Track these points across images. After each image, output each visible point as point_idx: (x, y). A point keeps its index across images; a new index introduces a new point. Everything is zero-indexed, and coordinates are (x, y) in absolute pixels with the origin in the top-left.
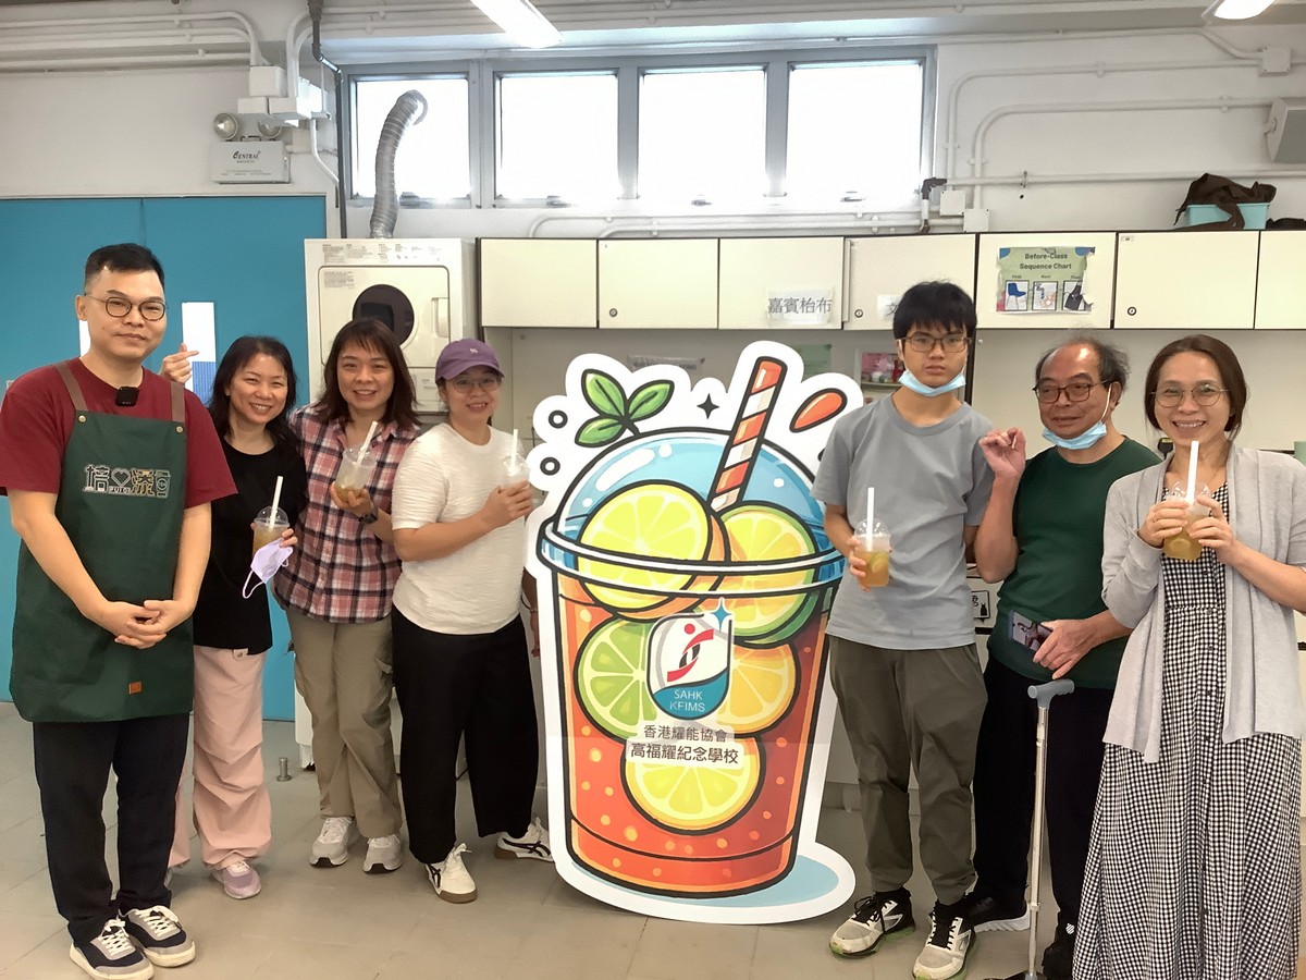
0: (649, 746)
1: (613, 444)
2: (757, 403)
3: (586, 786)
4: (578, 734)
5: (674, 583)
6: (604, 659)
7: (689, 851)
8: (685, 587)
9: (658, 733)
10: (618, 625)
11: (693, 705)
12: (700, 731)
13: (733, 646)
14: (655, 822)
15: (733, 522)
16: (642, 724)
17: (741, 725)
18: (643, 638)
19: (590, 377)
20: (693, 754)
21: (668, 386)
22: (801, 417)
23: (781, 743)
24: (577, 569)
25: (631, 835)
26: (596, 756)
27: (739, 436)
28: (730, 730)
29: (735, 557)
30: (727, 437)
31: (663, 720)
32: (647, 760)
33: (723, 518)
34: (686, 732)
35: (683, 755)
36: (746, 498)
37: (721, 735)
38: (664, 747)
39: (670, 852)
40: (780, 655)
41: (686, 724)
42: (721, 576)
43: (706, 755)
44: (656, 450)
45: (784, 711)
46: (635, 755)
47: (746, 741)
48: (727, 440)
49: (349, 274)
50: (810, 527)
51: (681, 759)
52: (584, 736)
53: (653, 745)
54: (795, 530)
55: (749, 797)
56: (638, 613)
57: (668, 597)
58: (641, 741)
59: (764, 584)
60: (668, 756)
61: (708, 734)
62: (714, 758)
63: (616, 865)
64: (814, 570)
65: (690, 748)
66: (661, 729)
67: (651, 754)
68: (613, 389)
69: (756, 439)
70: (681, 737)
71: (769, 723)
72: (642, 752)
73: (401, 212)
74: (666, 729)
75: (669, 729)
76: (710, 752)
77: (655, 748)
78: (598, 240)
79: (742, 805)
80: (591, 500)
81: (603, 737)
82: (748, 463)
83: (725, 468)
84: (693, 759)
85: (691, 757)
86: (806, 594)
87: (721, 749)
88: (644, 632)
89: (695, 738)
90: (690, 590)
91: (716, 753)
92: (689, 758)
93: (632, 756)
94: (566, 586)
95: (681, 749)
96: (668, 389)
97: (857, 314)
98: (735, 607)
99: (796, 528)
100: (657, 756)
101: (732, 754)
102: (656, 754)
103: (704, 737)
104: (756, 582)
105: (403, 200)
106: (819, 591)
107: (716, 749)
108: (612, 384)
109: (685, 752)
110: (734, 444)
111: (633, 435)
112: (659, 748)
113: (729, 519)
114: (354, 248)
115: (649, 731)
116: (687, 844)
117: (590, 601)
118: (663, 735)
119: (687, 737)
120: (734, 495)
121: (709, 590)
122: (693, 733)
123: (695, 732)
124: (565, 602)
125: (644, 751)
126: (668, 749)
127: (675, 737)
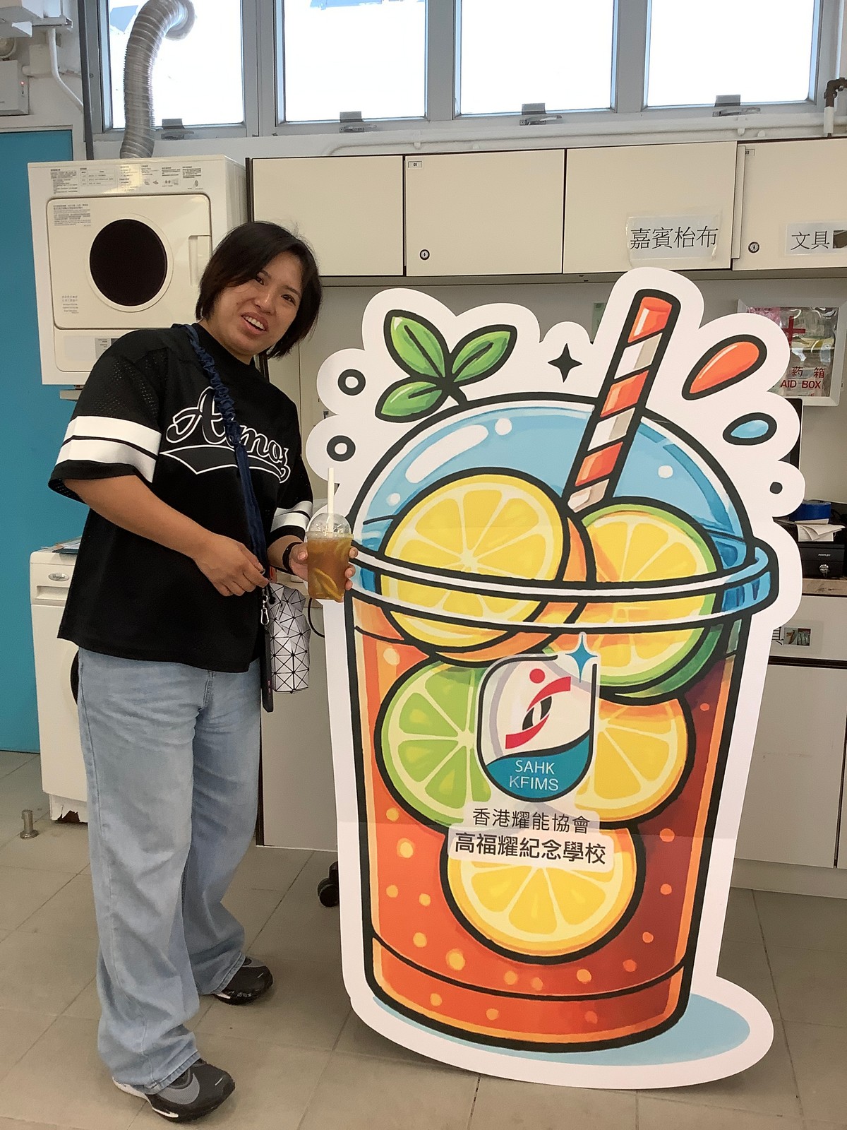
0: (480, 837)
1: (430, 417)
2: (633, 359)
3: (392, 891)
4: (381, 818)
5: (516, 612)
6: (417, 716)
7: (537, 986)
8: (532, 618)
9: (492, 820)
10: (437, 670)
11: (541, 783)
12: (551, 818)
13: (598, 700)
14: (490, 944)
15: (597, 526)
16: (470, 806)
17: (608, 811)
18: (471, 689)
19: (397, 322)
20: (543, 850)
21: (507, 334)
22: (700, 376)
23: (667, 836)
24: (379, 591)
25: (456, 961)
26: (406, 849)
27: (609, 406)
28: (595, 818)
29: (601, 576)
30: (591, 408)
31: (501, 802)
32: (478, 856)
33: (585, 521)
34: (531, 819)
35: (527, 851)
36: (618, 493)
37: (582, 824)
38: (501, 839)
39: (510, 987)
40: (665, 712)
41: (532, 808)
42: (582, 602)
43: (561, 851)
44: (490, 426)
45: (671, 792)
46: (461, 849)
47: (616, 833)
48: (591, 411)
49: (84, 208)
50: (710, 534)
51: (524, 856)
52: (389, 821)
53: (485, 835)
54: (689, 538)
55: (622, 911)
56: (465, 654)
57: (506, 632)
58: (469, 830)
59: (642, 614)
60: (507, 851)
61: (563, 822)
62: (571, 856)
63: (434, 1003)
64: (715, 594)
65: (538, 841)
66: (496, 814)
67: (482, 848)
68: (430, 339)
69: (634, 409)
70: (525, 825)
71: (649, 808)
72: (471, 846)
73: (160, 144)
74: (504, 814)
75: (508, 814)
76: (566, 848)
77: (488, 840)
78: (404, 156)
79: (612, 923)
80: (398, 495)
81: (416, 823)
82: (622, 443)
83: (589, 450)
84: (543, 857)
85: (538, 853)
86: (703, 629)
87: (581, 844)
88: (473, 680)
89: (544, 827)
90: (538, 622)
91: (574, 848)
92: (536, 855)
93: (457, 851)
94: (364, 615)
95: (525, 842)
96: (508, 339)
97: (752, 248)
98: (601, 646)
99: (689, 536)
100: (492, 851)
101: (596, 850)
102: (490, 849)
103: (557, 826)
104: (630, 611)
105: (164, 132)
106: (722, 625)
107: (574, 843)
108: (428, 332)
109: (531, 847)
110: (601, 416)
111: (457, 404)
112: (494, 840)
113: (594, 523)
114: (90, 173)
115: (480, 816)
116: (535, 976)
117: (398, 636)
118: (500, 822)
119: (534, 825)
120: (600, 489)
121: (565, 623)
122: (541, 821)
123: (545, 818)
124: (363, 638)
125: (473, 844)
126: (506, 841)
127: (517, 825)
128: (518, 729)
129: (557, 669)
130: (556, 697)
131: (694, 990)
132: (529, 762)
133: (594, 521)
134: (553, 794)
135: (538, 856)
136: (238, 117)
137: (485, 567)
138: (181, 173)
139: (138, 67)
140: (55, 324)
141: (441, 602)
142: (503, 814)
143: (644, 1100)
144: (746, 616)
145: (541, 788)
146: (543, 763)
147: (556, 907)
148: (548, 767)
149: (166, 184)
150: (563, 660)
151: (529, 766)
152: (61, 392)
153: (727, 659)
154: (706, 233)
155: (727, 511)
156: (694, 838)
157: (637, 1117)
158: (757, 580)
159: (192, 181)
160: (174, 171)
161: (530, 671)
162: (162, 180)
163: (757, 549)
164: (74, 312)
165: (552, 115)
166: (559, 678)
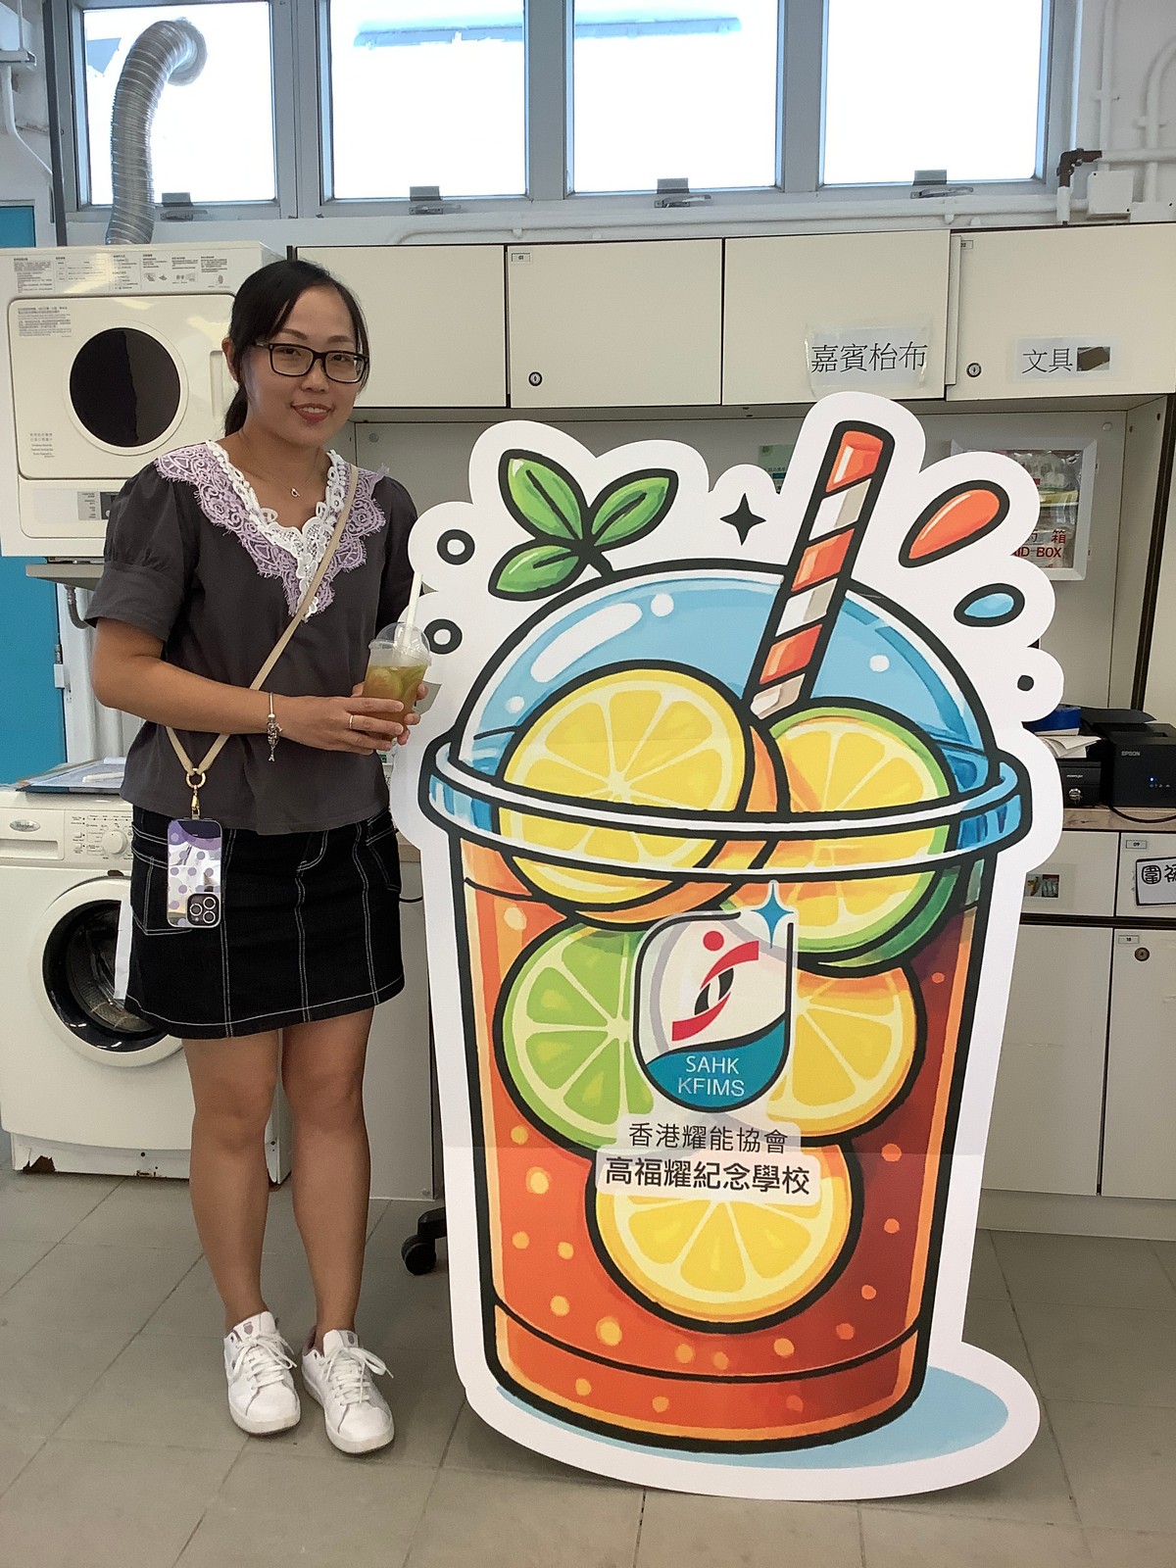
0: (640, 1163)
1: (562, 593)
2: (833, 514)
3: (521, 1240)
4: (503, 1141)
5: (682, 855)
6: (552, 1000)
7: (721, 1362)
8: (705, 862)
9: (655, 1138)
10: (578, 935)
11: (722, 1086)
12: (735, 1133)
13: (795, 971)
14: (655, 1308)
15: (791, 738)
16: (626, 1121)
17: (813, 1122)
18: (625, 960)
19: (516, 465)
20: (724, 1178)
21: (665, 482)
22: (922, 536)
23: (891, 1154)
24: (497, 830)
25: (610, 1333)
26: (539, 1182)
27: (803, 575)
28: (794, 1132)
29: (797, 805)
30: (778, 579)
31: (667, 1113)
32: (636, 1188)
33: (774, 730)
34: (708, 1135)
35: (703, 1179)
36: (817, 692)
37: (776, 1141)
38: (669, 1164)
39: (686, 1366)
40: (885, 987)
41: (709, 1121)
42: (772, 839)
43: (749, 1178)
44: (645, 604)
45: (896, 1094)
46: (614, 1179)
47: (824, 1151)
48: (779, 583)
49: (62, 311)
50: (940, 746)
51: (700, 1186)
52: (517, 1145)
53: (646, 1160)
54: (912, 752)
55: (833, 1258)
56: (615, 912)
57: (670, 882)
58: (625, 1153)
59: (853, 855)
60: (677, 1181)
61: (751, 1139)
62: (763, 1184)
63: (582, 1391)
64: (948, 826)
65: (718, 1165)
66: (661, 1130)
67: (643, 1177)
68: (562, 489)
69: (836, 580)
70: (700, 1144)
71: (867, 1117)
72: (627, 1175)
73: (160, 227)
74: (672, 1130)
75: (676, 1130)
76: (756, 1174)
77: (650, 1167)
78: (506, 246)
79: (820, 1274)
80: (522, 699)
81: (553, 1147)
82: (821, 626)
83: (777, 635)
84: (725, 1186)
85: (719, 1182)
86: (934, 872)
87: (777, 1168)
88: (626, 948)
89: (726, 1146)
90: (714, 867)
91: (768, 1174)
92: (716, 1185)
93: (608, 1182)
94: (477, 864)
95: (700, 1168)
96: (666, 488)
97: (971, 372)
98: (799, 899)
99: (913, 749)
100: (656, 1181)
101: (797, 1176)
102: (653, 1178)
103: (743, 1145)
104: (837, 851)
105: (165, 211)
106: (959, 867)
107: (766, 1167)
108: (559, 479)
109: (709, 1174)
110: (792, 590)
111: (599, 575)
112: (659, 1165)
113: (786, 733)
114: (68, 264)
115: (638, 1134)
116: (717, 1350)
117: (524, 891)
118: (666, 1141)
119: (712, 1144)
120: (793, 688)
121: (749, 868)
122: (722, 1138)
123: (727, 1134)
124: (477, 894)
125: (630, 1173)
126: (675, 1167)
127: (689, 1145)
128: (690, 1014)
129: (739, 931)
130: (740, 970)
131: (932, 1362)
132: (704, 1058)
133: (785, 731)
134: (737, 1101)
135: (718, 1187)
136: (268, 192)
137: (639, 794)
138: (198, 266)
139: (131, 121)
140: (20, 473)
141: (582, 843)
142: (669, 1130)
143: (867, 1512)
144: (990, 854)
145: (721, 1094)
146: (724, 1059)
147: (744, 1255)
148: (729, 1065)
149: (177, 281)
150: (748, 919)
151: (704, 1064)
152: (28, 568)
153: (966, 912)
154: (912, 351)
155: (962, 715)
156: (928, 1156)
157: (861, 1535)
158: (1002, 807)
159: (213, 277)
160: (189, 262)
161: (705, 933)
162: (172, 275)
163: (1002, 765)
164: (46, 455)
165: (697, 195)
166: (742, 942)
